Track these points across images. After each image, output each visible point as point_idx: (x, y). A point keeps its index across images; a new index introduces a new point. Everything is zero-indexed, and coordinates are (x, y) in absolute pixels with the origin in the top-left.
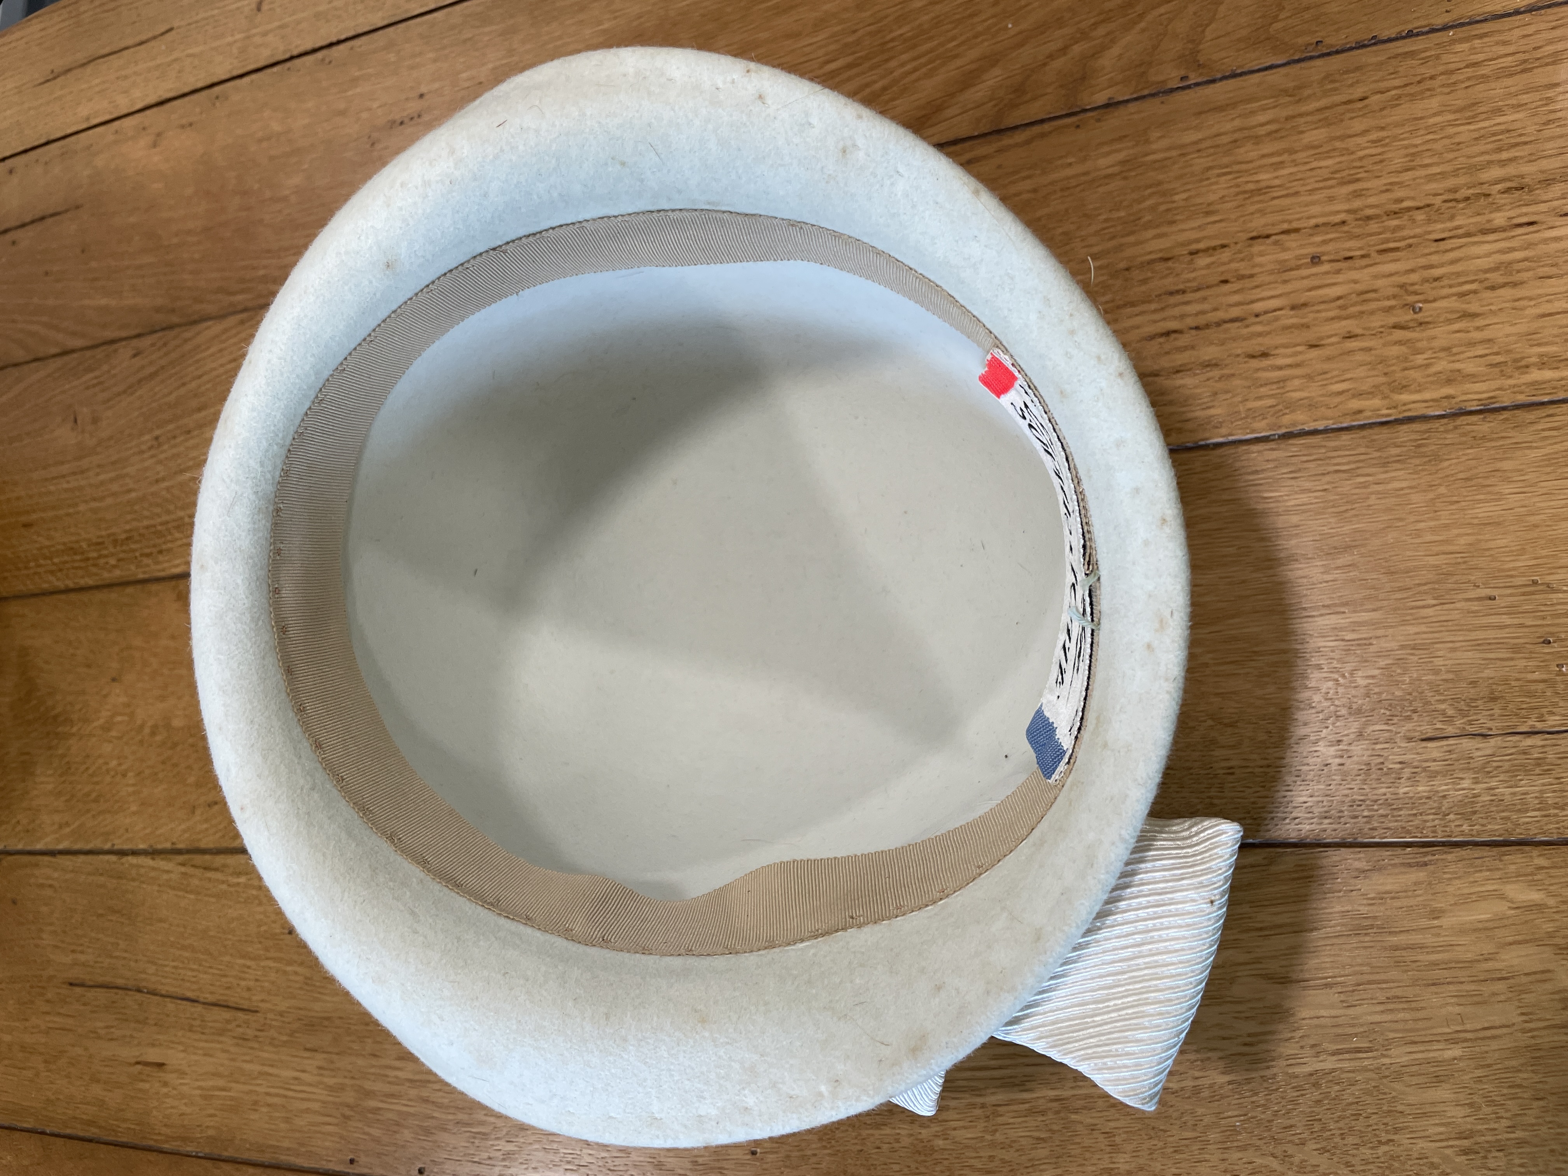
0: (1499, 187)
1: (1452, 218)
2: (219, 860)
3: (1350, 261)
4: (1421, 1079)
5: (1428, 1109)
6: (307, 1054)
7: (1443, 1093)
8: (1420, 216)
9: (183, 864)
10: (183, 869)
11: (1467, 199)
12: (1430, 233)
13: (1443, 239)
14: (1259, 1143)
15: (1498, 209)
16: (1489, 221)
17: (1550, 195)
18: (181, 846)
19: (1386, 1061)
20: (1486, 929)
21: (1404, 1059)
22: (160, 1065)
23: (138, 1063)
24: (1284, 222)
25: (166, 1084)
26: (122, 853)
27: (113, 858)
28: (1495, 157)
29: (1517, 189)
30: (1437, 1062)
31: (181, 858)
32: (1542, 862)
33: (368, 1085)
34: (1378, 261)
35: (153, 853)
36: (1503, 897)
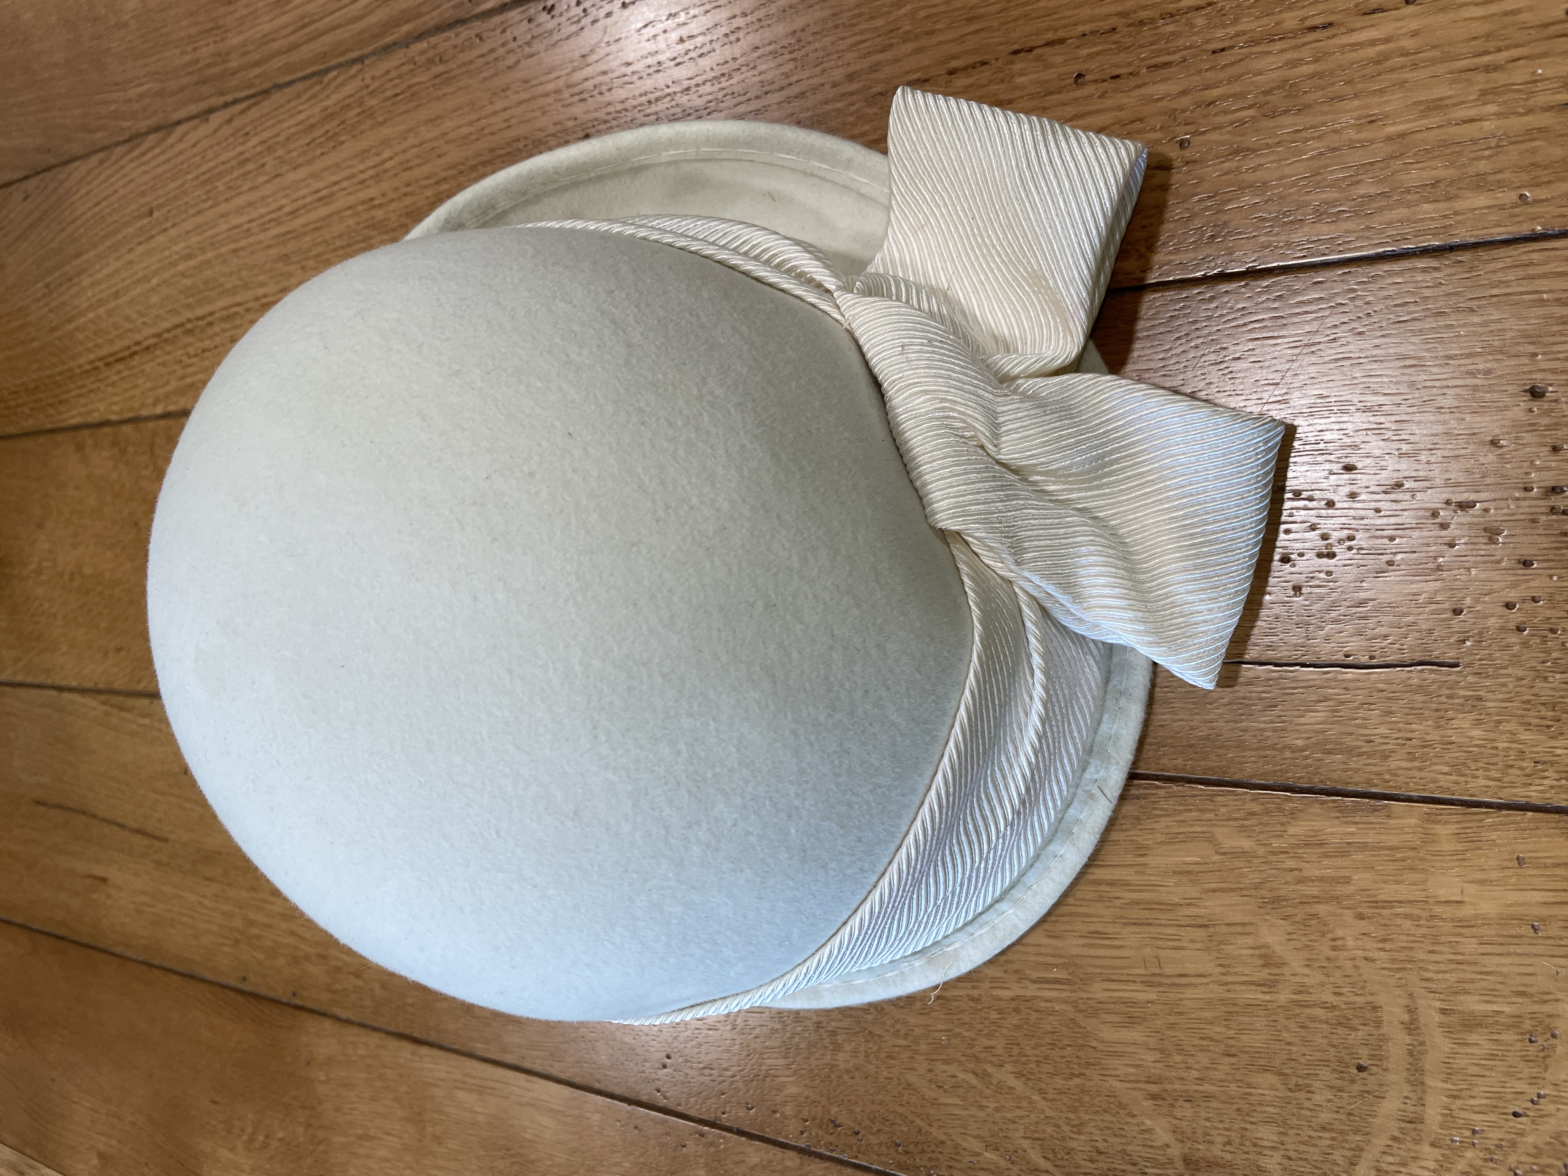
1: (1235, 21)
2: (129, 702)
3: (1116, 81)
4: (1115, 1018)
5: (1119, 1048)
6: (206, 883)
7: (1135, 1034)
8: (1199, 19)
9: (104, 703)
10: (105, 708)
12: (1207, 42)
13: (1223, 50)
14: (963, 1059)
16: (1278, 24)
18: (101, 686)
19: (1085, 995)
20: (1190, 872)
21: (1102, 996)
22: (104, 880)
23: (89, 876)
24: (1048, 29)
25: (109, 896)
26: (60, 689)
27: (54, 693)
30: (1133, 1003)
31: (102, 698)
32: (1255, 807)
33: (252, 915)
34: (1147, 80)
35: (82, 691)
36: (1210, 839)
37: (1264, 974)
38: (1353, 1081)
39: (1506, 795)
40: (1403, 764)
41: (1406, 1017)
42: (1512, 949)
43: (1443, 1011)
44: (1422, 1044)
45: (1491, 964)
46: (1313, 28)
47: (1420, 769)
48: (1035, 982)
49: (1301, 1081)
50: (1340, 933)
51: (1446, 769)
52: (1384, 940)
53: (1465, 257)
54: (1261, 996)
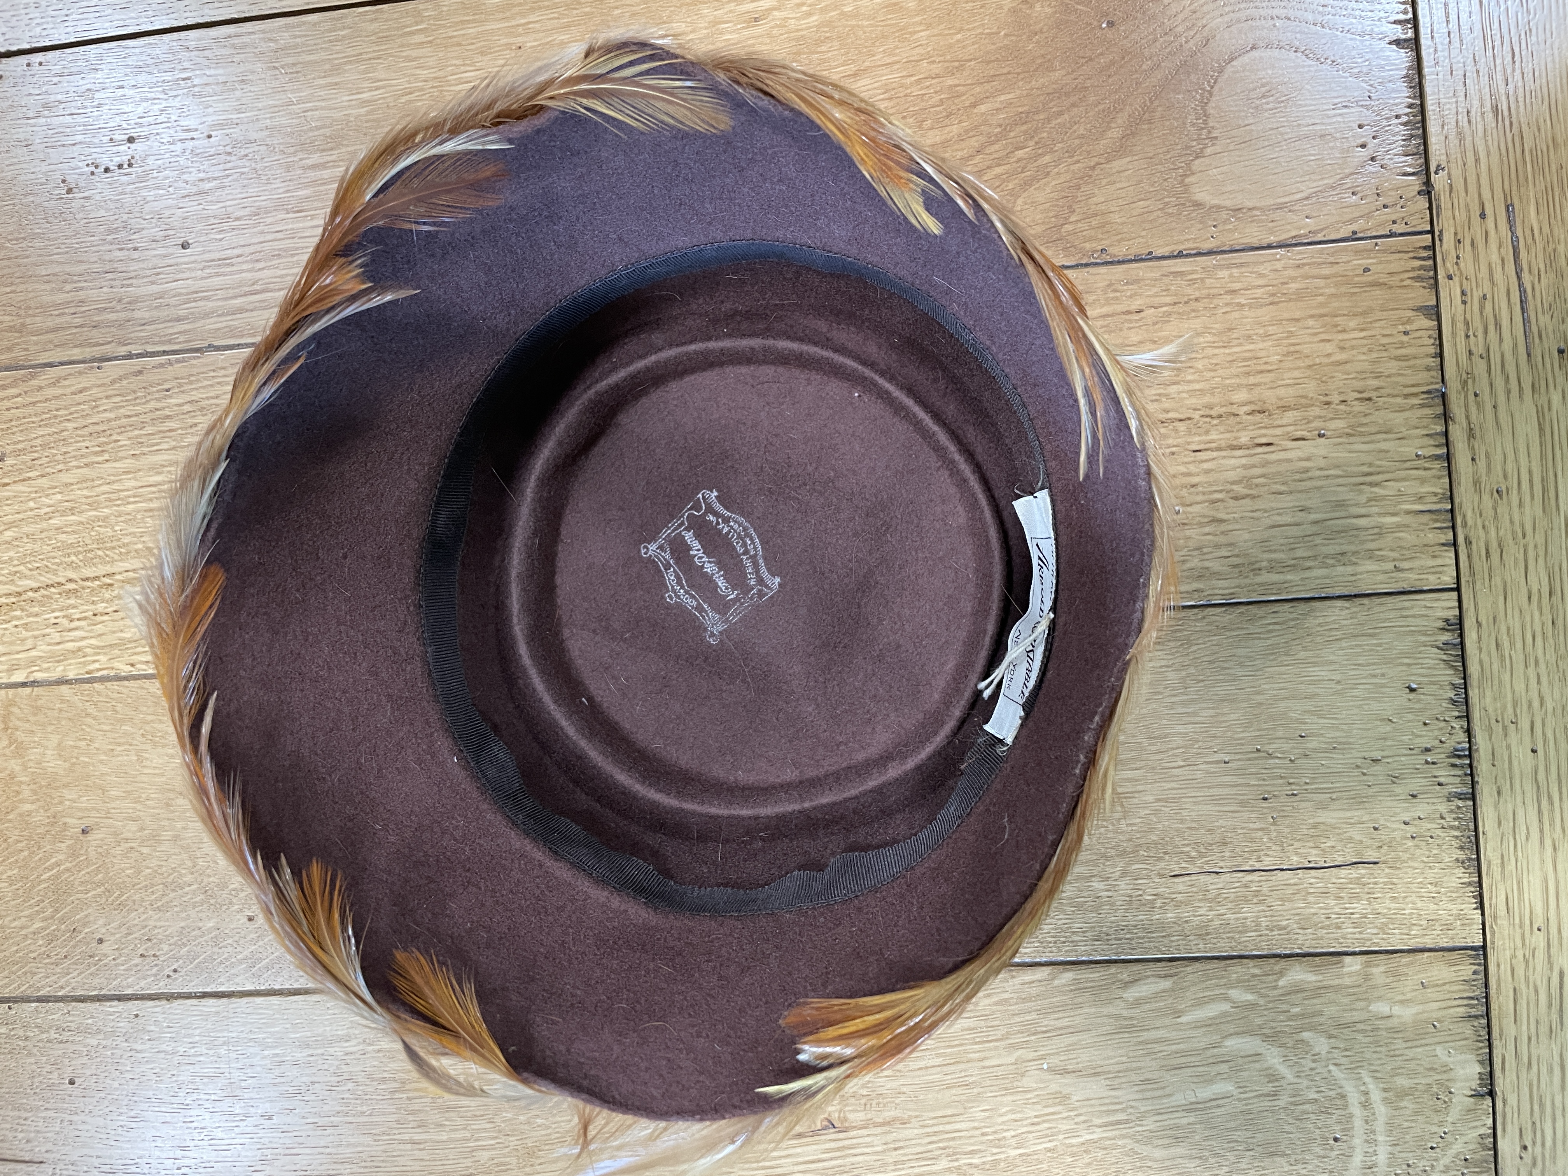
0: (1245, 409)
1: (1207, 432)
8: (1182, 426)
11: (1220, 416)
12: (1189, 443)
13: (1199, 451)
15: (1244, 429)
16: (1236, 438)
17: (1284, 421)
20: (1212, 1024)
21: (1152, 1127)
28: (1244, 381)
29: (1259, 412)
30: (1178, 1127)
32: (1256, 971)
36: (1227, 999)
37: (1269, 1088)
38: (1332, 1149)
39: (1413, 943)
40: (1350, 930)
41: (1363, 1099)
42: (1423, 1042)
43: (1385, 1090)
44: (1374, 1114)
45: (1410, 1054)
46: (1261, 445)
47: (1360, 933)
48: (1100, 1127)
49: (1299, 1157)
50: (1317, 1050)
51: (1375, 931)
52: (1346, 1050)
53: (1366, 601)
54: (1269, 1104)
